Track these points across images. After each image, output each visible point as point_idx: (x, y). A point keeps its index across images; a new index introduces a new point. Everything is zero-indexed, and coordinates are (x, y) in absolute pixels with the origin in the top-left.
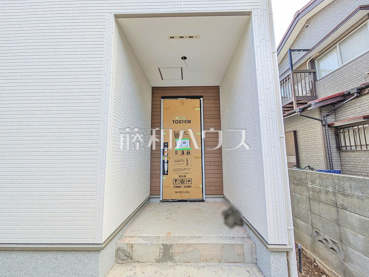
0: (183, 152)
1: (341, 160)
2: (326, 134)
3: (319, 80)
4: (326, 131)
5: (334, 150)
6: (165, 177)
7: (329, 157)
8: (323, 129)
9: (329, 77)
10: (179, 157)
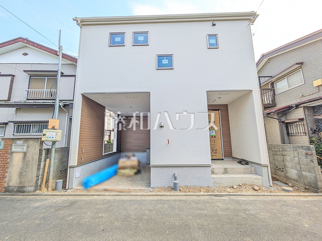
0: (212, 137)
1: (289, 140)
2: (281, 126)
3: (277, 95)
4: (281, 125)
5: (286, 135)
7: (283, 139)
8: (279, 124)
9: (282, 94)
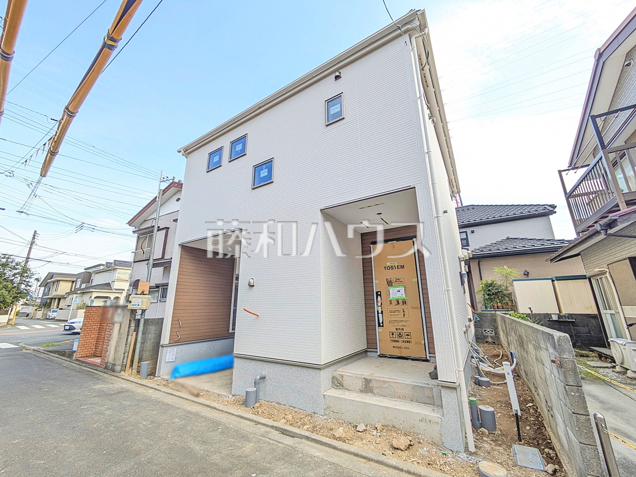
0: (398, 301)
6: (381, 329)
10: (394, 307)
